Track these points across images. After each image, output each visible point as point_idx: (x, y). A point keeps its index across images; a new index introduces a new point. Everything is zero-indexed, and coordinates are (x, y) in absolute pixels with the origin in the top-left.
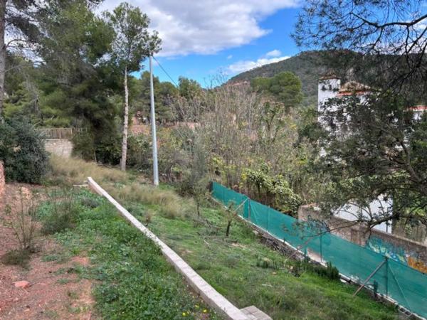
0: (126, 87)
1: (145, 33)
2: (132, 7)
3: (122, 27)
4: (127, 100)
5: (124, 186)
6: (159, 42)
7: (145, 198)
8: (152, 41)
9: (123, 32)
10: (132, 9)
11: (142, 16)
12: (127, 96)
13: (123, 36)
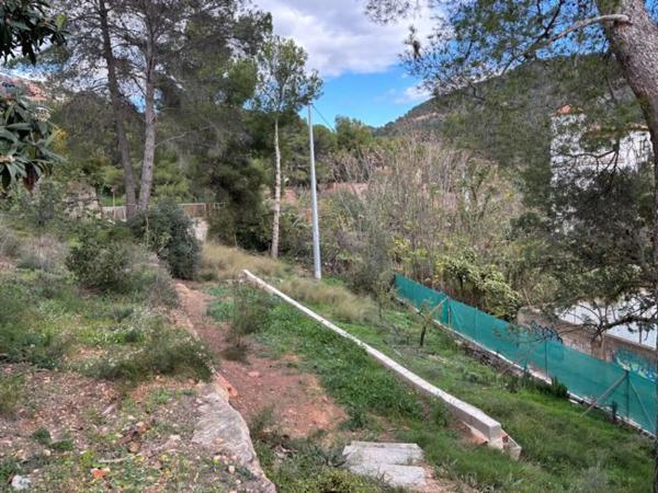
0: (277, 148)
1: (301, 73)
2: (284, 40)
3: (272, 67)
4: (278, 166)
5: (281, 281)
6: (320, 84)
7: (311, 297)
8: (310, 83)
9: (272, 73)
10: (284, 44)
11: (297, 51)
12: (278, 161)
13: (273, 79)
